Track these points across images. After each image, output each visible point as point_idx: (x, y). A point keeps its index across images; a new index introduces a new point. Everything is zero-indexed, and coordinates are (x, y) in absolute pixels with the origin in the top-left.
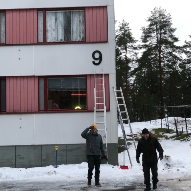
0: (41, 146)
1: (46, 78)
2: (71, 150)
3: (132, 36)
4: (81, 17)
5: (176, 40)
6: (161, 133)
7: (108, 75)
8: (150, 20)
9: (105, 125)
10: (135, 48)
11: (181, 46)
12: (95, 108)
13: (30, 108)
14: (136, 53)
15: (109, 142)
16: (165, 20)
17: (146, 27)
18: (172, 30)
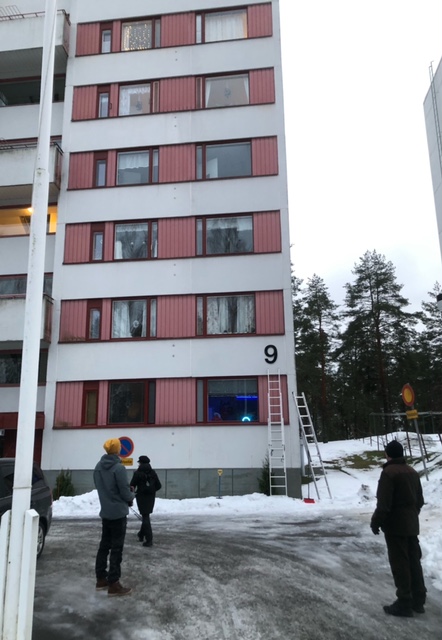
0: (199, 470)
1: (205, 380)
2: (238, 477)
3: (330, 298)
4: (250, 303)
5: (404, 302)
6: (376, 459)
7: (286, 376)
8: (360, 271)
9: (283, 443)
10: (335, 318)
11: (412, 312)
12: (269, 420)
13: (185, 419)
14: (336, 326)
15: (289, 467)
16: (383, 271)
17: (353, 284)
18: (397, 288)
